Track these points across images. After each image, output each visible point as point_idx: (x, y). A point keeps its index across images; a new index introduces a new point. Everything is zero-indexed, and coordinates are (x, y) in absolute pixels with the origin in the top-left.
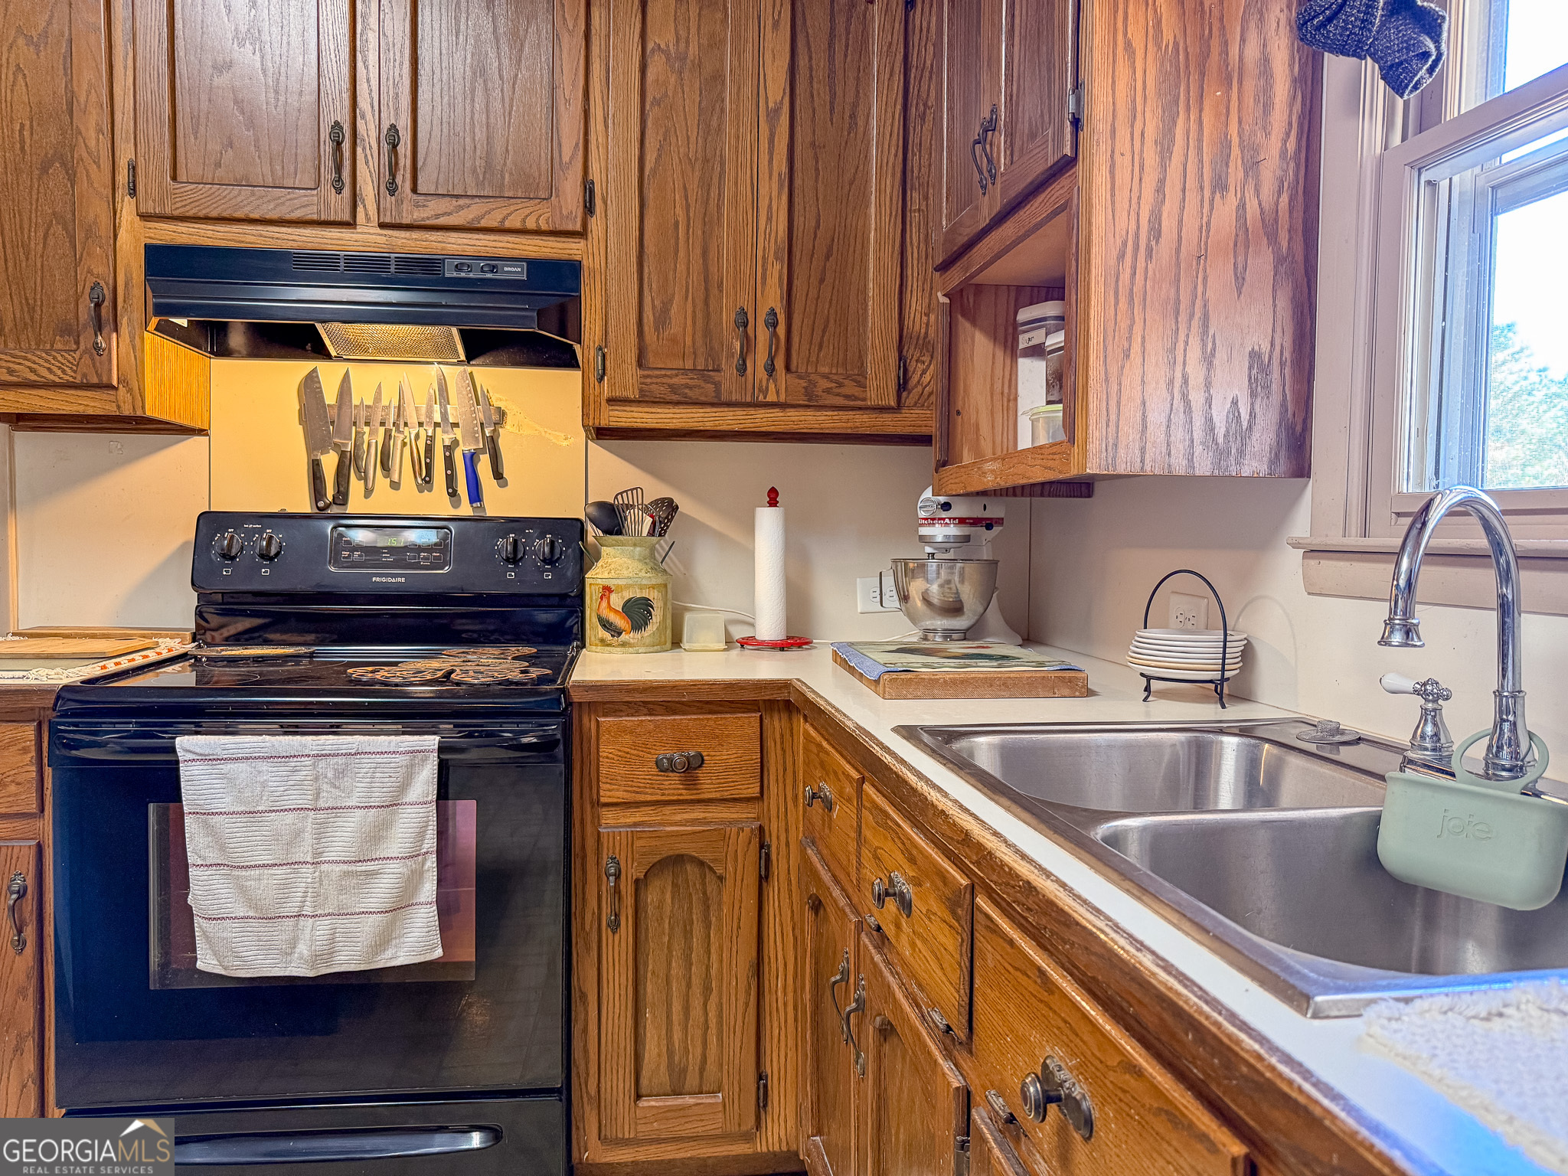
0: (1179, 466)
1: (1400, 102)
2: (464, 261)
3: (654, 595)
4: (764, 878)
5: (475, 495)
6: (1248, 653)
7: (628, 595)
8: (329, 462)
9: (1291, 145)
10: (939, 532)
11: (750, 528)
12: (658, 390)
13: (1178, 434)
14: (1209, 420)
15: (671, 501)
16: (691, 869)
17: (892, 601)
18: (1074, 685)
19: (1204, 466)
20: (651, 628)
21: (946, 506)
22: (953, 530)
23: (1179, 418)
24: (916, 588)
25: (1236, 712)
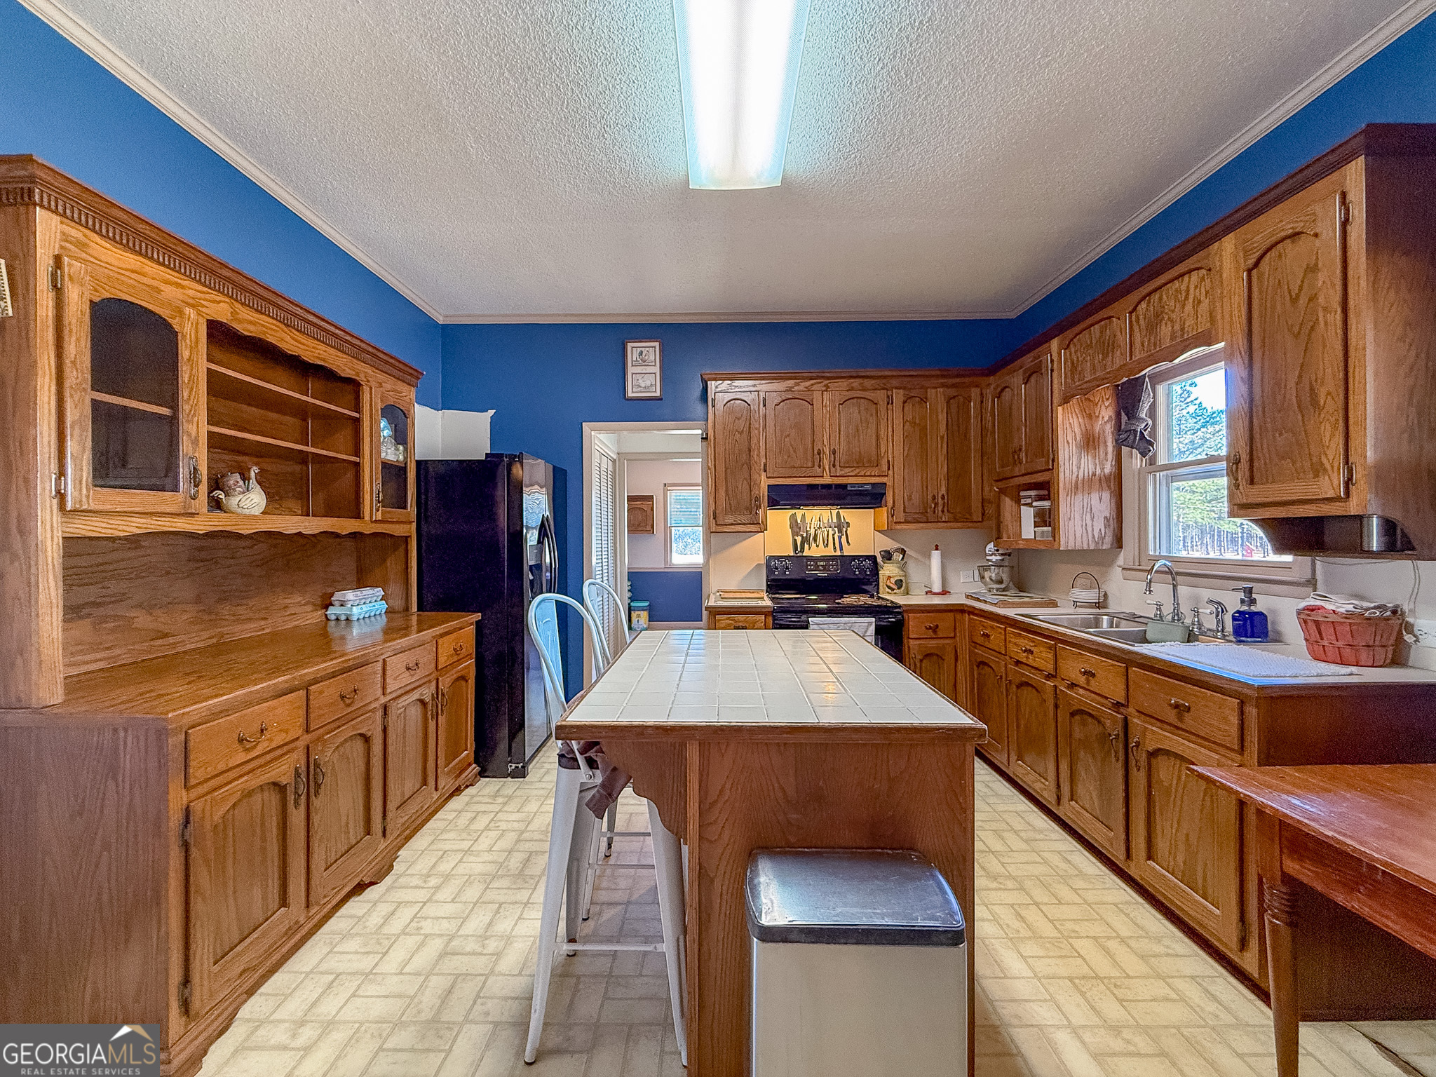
0: (1085, 547)
1: (1144, 459)
2: (853, 485)
3: (903, 578)
4: (956, 660)
5: (841, 549)
6: (1106, 595)
7: (896, 579)
8: (799, 539)
9: (1114, 463)
10: (994, 558)
11: (929, 557)
12: (910, 519)
13: (1085, 538)
14: (1093, 535)
15: (903, 549)
16: (935, 657)
17: (977, 577)
18: (1053, 604)
19: (1092, 547)
20: (903, 588)
21: (997, 550)
22: (999, 558)
23: (1085, 534)
24: (987, 575)
25: (1103, 611)
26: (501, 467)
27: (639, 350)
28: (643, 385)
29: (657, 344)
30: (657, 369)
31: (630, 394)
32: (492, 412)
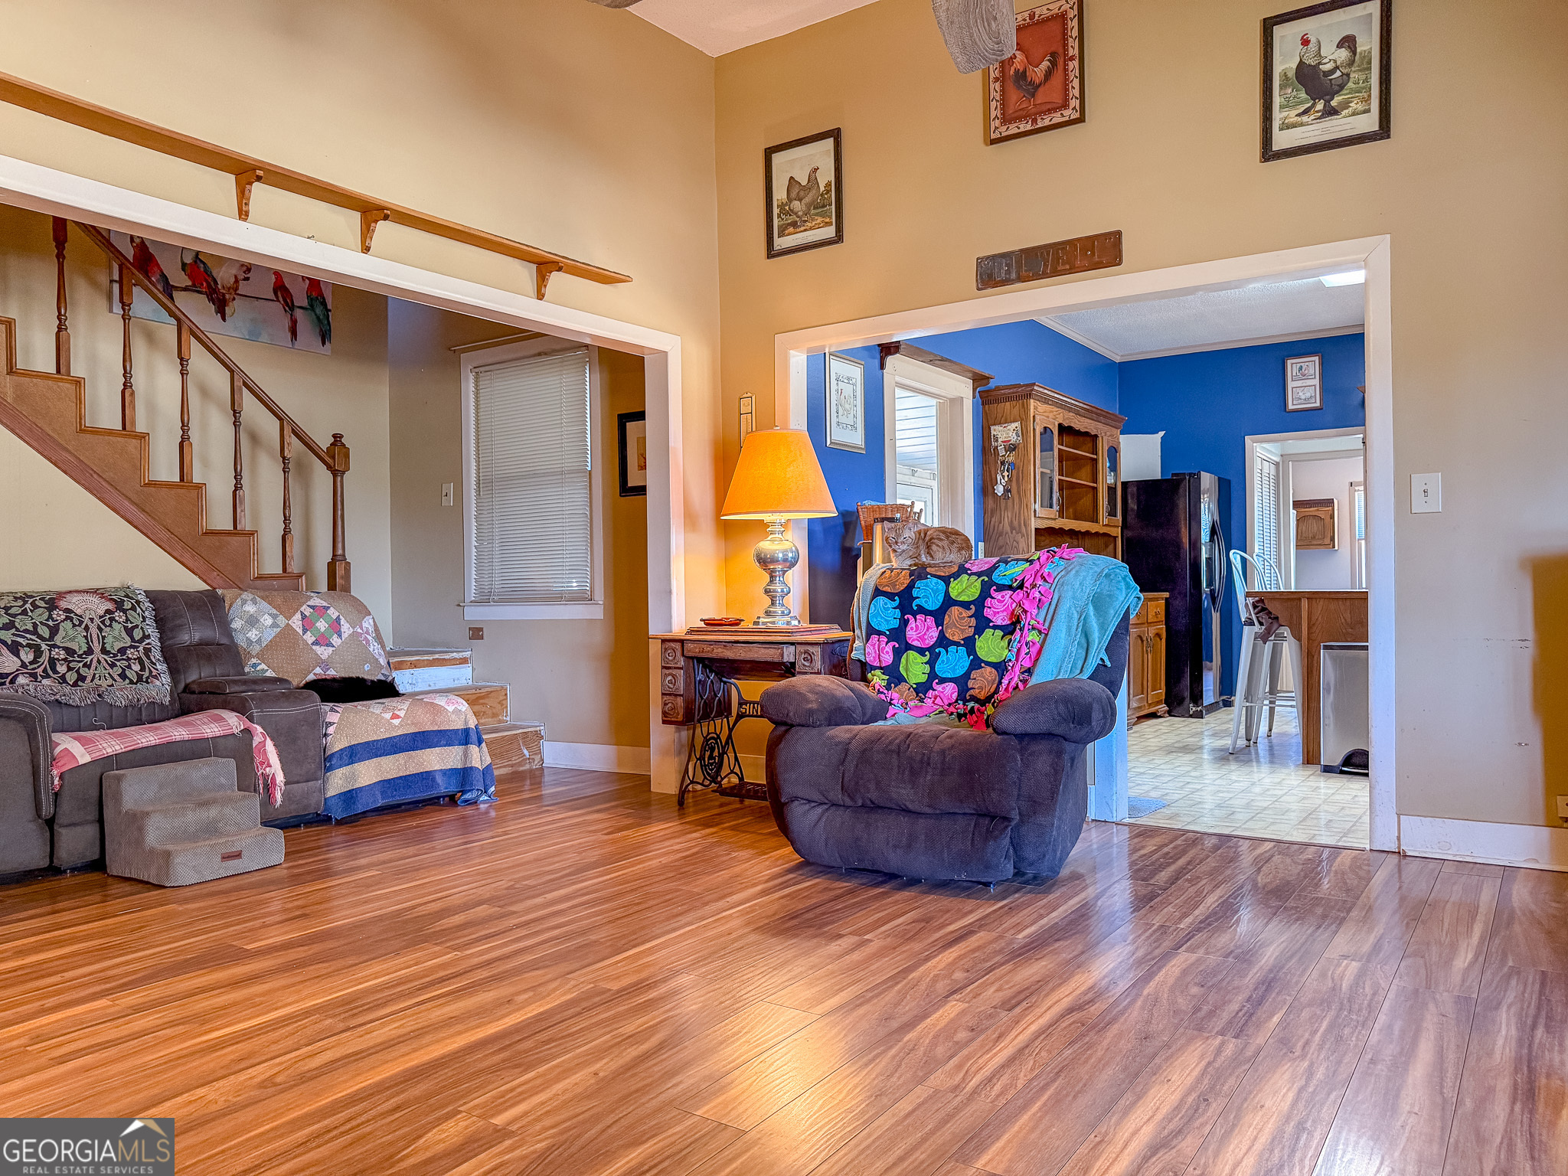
26: (1182, 485)
27: (1299, 365)
28: (1303, 397)
29: (1316, 359)
30: (1316, 382)
31: (1291, 407)
32: (1162, 434)
